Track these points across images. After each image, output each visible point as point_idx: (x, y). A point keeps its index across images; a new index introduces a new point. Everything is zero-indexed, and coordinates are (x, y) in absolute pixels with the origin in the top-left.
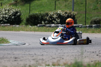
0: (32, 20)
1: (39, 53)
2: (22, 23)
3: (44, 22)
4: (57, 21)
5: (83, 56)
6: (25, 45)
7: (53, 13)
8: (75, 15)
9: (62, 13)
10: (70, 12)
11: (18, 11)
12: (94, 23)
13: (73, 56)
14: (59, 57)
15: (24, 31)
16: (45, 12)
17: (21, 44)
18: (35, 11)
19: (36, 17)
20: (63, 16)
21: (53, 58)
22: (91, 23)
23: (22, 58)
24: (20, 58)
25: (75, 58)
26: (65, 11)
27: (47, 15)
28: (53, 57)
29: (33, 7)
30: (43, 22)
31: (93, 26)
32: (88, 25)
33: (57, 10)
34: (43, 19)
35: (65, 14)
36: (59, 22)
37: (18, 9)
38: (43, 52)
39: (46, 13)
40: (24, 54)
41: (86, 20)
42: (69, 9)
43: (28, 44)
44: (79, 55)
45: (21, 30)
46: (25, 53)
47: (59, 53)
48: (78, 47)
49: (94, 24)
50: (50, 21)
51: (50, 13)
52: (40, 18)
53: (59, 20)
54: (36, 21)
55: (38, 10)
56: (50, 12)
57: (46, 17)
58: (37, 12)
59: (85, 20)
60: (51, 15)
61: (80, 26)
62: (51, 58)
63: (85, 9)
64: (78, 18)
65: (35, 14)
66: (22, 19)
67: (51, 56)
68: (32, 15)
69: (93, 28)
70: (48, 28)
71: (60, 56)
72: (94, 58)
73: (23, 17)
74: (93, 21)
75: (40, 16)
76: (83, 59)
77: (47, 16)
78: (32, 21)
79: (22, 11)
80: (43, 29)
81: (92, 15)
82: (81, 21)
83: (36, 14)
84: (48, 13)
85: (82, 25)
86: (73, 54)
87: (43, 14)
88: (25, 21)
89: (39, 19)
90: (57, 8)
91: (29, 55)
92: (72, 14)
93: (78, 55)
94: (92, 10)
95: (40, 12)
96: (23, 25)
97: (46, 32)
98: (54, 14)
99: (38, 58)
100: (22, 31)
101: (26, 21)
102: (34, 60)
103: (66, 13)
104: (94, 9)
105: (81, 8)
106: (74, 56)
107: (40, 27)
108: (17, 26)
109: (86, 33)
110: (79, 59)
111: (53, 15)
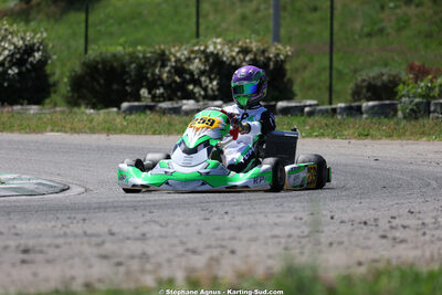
0: (95, 84)
1: (127, 230)
2: (53, 95)
3: (149, 93)
4: (204, 85)
5: (323, 240)
6: (67, 193)
7: (186, 53)
8: (283, 62)
9: (226, 50)
10: (262, 48)
11: (34, 45)
12: (369, 94)
13: (276, 240)
14: (216, 247)
15: (62, 129)
16: (153, 50)
17: (51, 190)
18: (111, 45)
19: (112, 68)
20: (233, 63)
21: (187, 250)
22: (357, 94)
23: (53, 253)
24: (45, 249)
25: (286, 249)
26: (240, 43)
27: (162, 58)
28: (190, 246)
29: (102, 28)
30: (144, 92)
31: (363, 109)
32: (342, 105)
33: (206, 36)
34: (146, 78)
35: (241, 56)
36: (216, 93)
37: (36, 34)
38: (145, 222)
39: (158, 51)
40: (62, 232)
41: (334, 82)
42: (257, 32)
43: (81, 190)
44: (303, 237)
45: (49, 128)
46: (68, 231)
47: (218, 229)
48: (300, 202)
49: (369, 100)
50: (174, 85)
51: (173, 50)
52: (132, 73)
53: (215, 83)
54: (115, 87)
55: (122, 40)
56: (174, 46)
57: (157, 71)
58: (120, 49)
59: (328, 84)
60: (178, 60)
61: (306, 106)
62: (180, 249)
63: (326, 35)
64: (297, 70)
65: (109, 55)
66: (52, 80)
67: (182, 243)
68: (98, 59)
69: (365, 116)
70: (166, 119)
71: (219, 242)
72: (368, 248)
73: (58, 72)
74: (365, 84)
75: (132, 63)
76: (320, 252)
77: (163, 66)
78: (97, 87)
79: (50, 46)
80: (147, 120)
81: (361, 61)
82: (311, 87)
83: (114, 55)
84: (167, 52)
85: (317, 105)
86: (277, 231)
87: (144, 58)
88: (64, 87)
89: (125, 77)
90: (207, 28)
91: (85, 239)
92: (271, 56)
93: (299, 237)
94: (360, 36)
95: (131, 49)
96: (55, 105)
97: (160, 134)
98: (193, 56)
99: (126, 252)
100: (52, 131)
101: (69, 88)
102: (105, 257)
103: (245, 51)
104: (369, 35)
105: (310, 29)
106: (283, 241)
107: (131, 114)
108: (32, 112)
109: (335, 138)
110: (302, 253)
111: (189, 60)
